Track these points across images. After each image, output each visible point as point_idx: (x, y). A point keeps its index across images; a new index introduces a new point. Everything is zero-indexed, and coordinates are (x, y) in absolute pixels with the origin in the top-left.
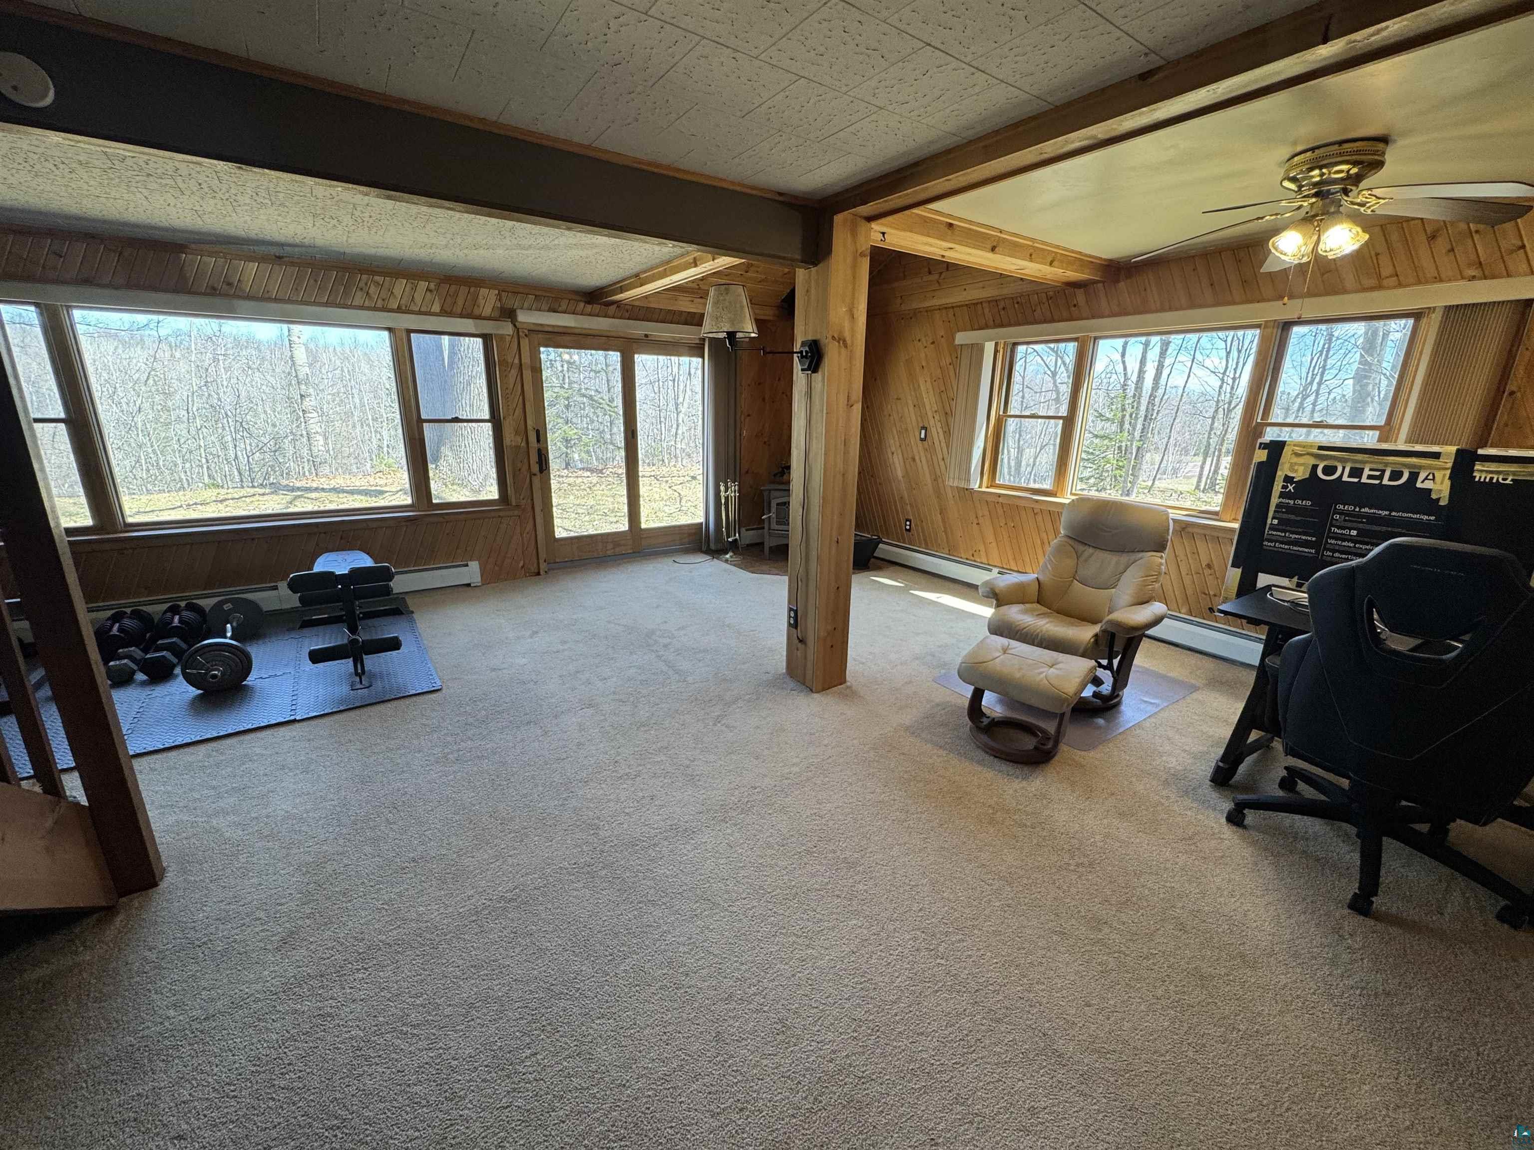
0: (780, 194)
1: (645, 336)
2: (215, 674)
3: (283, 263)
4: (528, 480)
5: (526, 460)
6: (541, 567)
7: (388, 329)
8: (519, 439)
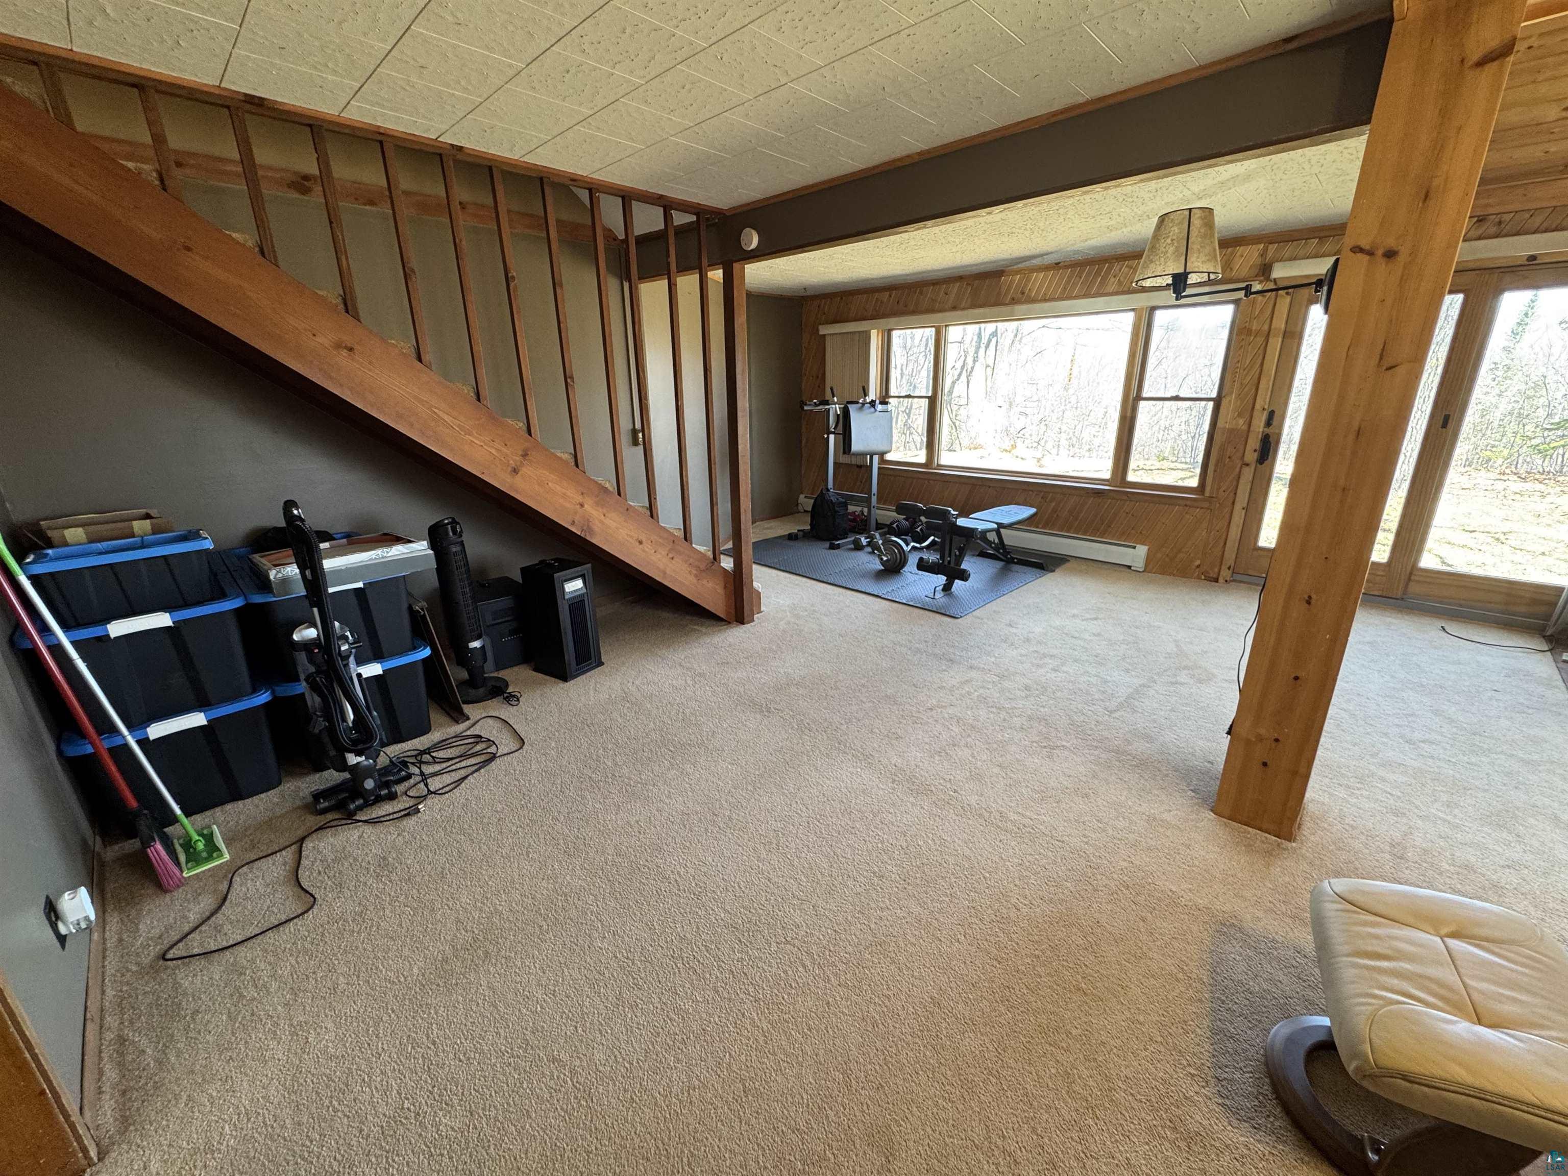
1: (1528, 260)
2: (885, 558)
3: (1060, 268)
4: (1238, 470)
5: (1242, 448)
6: (1222, 573)
7: (1133, 310)
8: (1241, 422)
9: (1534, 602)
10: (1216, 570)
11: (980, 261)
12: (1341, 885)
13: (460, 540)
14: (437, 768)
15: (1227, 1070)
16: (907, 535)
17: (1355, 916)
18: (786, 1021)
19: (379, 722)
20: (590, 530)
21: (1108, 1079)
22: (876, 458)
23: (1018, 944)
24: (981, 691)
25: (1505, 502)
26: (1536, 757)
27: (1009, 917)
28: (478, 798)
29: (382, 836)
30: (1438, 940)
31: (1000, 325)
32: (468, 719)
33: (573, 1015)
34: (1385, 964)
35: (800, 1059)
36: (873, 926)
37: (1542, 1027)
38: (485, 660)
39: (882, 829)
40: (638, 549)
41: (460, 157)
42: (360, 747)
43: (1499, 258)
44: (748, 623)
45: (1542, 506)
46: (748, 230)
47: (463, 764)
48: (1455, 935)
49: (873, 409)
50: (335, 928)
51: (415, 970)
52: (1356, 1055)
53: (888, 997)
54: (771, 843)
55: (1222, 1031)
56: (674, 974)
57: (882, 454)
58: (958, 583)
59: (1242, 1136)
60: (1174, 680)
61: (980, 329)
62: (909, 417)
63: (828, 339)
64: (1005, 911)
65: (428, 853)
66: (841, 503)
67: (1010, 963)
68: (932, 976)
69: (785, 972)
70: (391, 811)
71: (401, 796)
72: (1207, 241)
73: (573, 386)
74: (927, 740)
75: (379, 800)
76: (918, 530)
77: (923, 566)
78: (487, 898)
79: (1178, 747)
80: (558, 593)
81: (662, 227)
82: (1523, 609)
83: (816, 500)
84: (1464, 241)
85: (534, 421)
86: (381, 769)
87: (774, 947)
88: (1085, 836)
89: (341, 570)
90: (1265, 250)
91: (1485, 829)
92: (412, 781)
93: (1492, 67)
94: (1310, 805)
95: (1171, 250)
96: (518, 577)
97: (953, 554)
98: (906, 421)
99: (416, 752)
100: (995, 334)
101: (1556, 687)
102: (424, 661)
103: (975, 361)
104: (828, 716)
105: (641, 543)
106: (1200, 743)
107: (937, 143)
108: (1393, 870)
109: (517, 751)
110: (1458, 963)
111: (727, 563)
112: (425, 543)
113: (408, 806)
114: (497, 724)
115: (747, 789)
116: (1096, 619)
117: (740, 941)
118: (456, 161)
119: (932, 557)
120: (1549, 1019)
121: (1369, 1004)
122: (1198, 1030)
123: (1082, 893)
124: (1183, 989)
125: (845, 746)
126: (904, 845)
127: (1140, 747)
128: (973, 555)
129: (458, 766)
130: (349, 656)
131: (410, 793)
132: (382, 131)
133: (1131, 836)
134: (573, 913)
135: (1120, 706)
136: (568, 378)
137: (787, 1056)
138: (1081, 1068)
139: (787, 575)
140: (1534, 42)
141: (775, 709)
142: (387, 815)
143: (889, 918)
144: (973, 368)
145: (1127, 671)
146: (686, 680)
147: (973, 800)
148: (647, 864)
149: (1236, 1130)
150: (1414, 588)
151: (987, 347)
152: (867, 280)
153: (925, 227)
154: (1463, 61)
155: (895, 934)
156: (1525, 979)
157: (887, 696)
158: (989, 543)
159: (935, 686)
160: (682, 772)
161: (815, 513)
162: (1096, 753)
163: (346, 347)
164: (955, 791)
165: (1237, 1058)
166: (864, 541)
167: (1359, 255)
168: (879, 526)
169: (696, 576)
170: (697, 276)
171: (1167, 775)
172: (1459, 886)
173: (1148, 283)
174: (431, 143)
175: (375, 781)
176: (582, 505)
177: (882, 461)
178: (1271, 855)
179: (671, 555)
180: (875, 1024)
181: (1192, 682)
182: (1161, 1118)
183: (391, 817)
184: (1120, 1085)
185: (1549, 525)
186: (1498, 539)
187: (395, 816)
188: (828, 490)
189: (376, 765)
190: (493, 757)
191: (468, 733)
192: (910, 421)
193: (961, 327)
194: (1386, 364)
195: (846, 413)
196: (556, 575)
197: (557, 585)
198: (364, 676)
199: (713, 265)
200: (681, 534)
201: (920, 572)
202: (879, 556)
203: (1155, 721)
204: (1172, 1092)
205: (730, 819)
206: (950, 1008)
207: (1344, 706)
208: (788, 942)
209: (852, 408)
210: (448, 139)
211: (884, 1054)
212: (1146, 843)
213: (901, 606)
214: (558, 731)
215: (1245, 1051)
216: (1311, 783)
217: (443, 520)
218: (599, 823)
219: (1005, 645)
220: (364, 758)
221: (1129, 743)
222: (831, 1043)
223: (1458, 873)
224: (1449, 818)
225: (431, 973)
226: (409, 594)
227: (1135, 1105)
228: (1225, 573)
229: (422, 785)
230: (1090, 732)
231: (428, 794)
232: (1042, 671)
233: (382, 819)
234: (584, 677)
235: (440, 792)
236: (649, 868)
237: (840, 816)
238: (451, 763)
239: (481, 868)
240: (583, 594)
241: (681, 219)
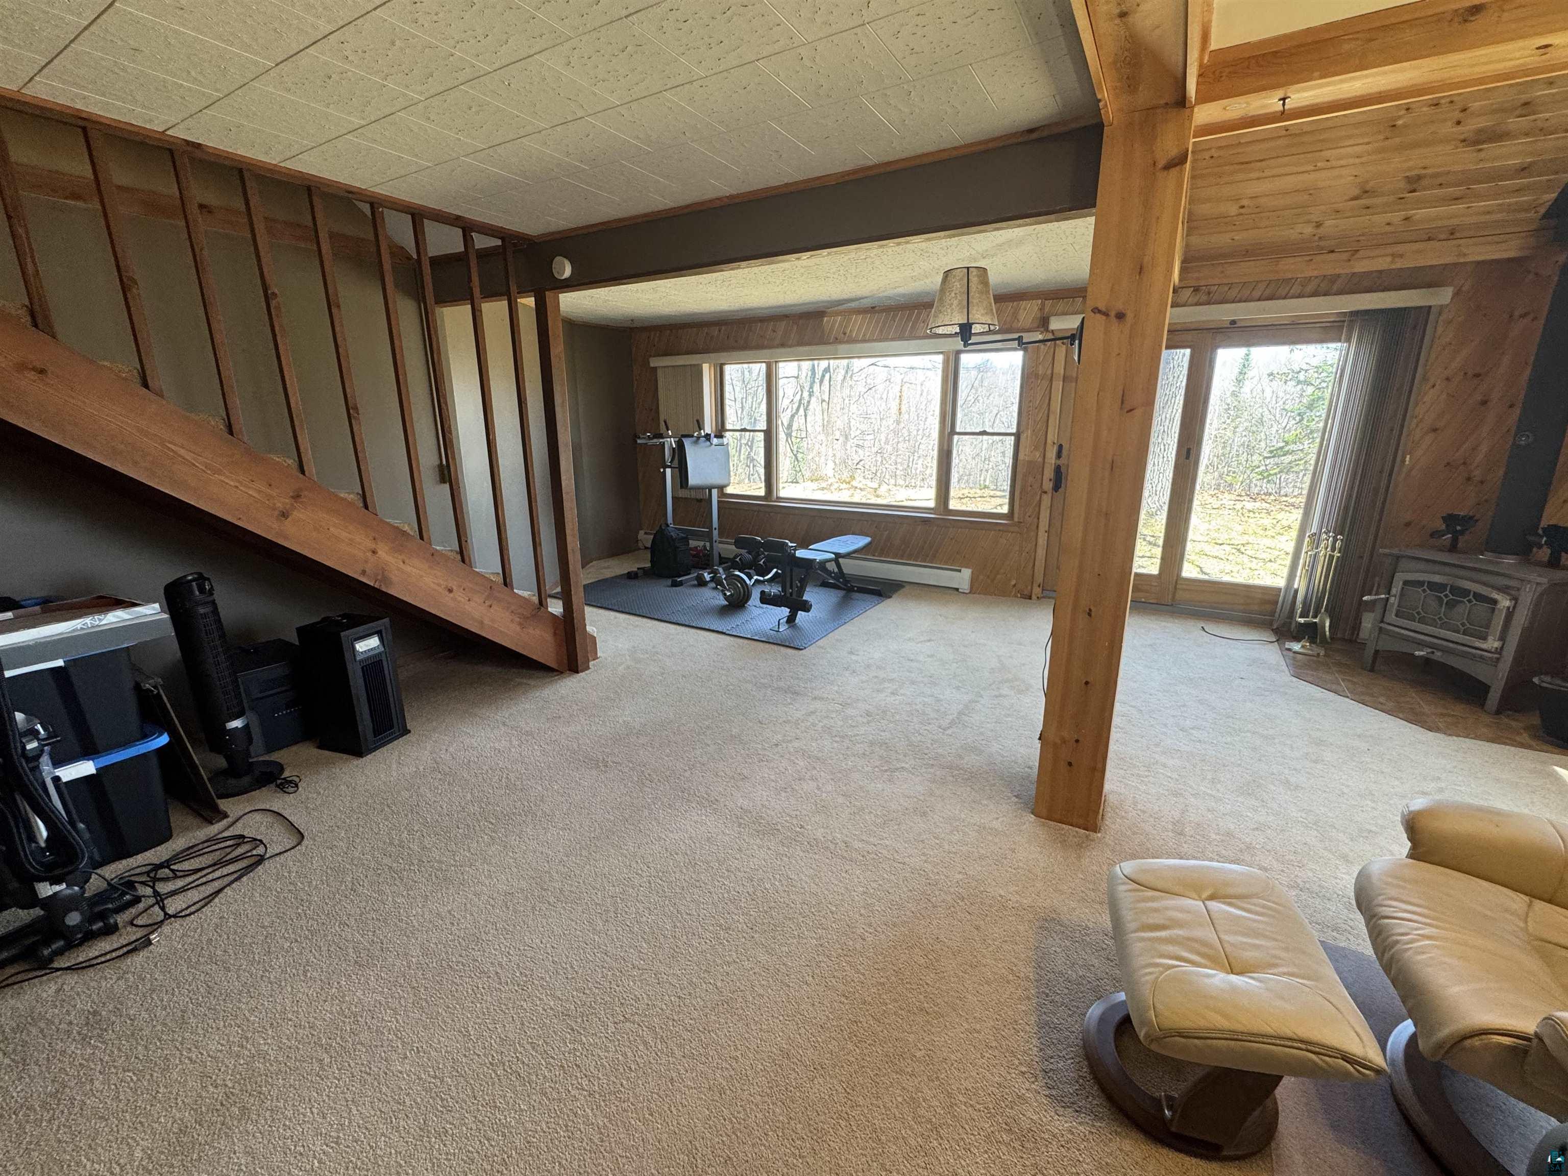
0: (1031, 131)
1: (1231, 324)
2: (728, 594)
3: (876, 312)
4: (1038, 497)
5: (1040, 476)
6: (1034, 591)
7: (941, 353)
8: (1038, 454)
9: (1264, 602)
10: (1029, 588)
11: (801, 301)
12: (1128, 867)
13: (211, 599)
14: (180, 883)
15: (1052, 1060)
16: (750, 569)
17: (1141, 894)
18: (625, 1111)
19: (87, 836)
20: (385, 579)
21: (950, 1095)
22: (715, 492)
23: (864, 975)
24: (825, 721)
25: (1243, 519)
26: (1271, 732)
27: (855, 949)
28: (237, 915)
29: (93, 984)
30: (1201, 903)
31: (832, 362)
32: (226, 816)
33: (363, 1163)
34: (1163, 934)
35: (641, 1150)
36: (719, 984)
37: (1275, 966)
38: (250, 740)
39: (728, 877)
40: (447, 599)
41: (198, 154)
42: (57, 872)
43: (1213, 321)
44: (582, 671)
45: (1267, 521)
46: (558, 259)
47: (217, 874)
48: (1212, 898)
49: (708, 443)
50: (12, 1122)
51: (138, 1154)
52: (1145, 1022)
53: (736, 1059)
54: (607, 911)
55: (1047, 1023)
56: (493, 1084)
57: (721, 488)
58: (801, 614)
59: (1066, 1122)
60: (997, 693)
61: (813, 366)
62: (751, 449)
63: (660, 373)
64: (851, 943)
65: (163, 995)
66: (683, 538)
67: (857, 995)
68: (781, 1026)
69: (625, 1055)
70: (108, 948)
71: (125, 927)
72: (984, 297)
73: (357, 419)
74: (773, 777)
75: (90, 937)
76: (761, 563)
77: (766, 599)
78: (247, 1039)
79: (1003, 757)
80: (347, 655)
81: (463, 249)
82: (1256, 608)
83: (655, 535)
84: (1172, 307)
85: (308, 456)
86: (90, 898)
87: (612, 1028)
88: (924, 854)
89: (29, 647)
90: (1043, 305)
91: (1239, 799)
92: (141, 906)
93: (1174, 172)
94: (1111, 796)
95: (955, 302)
96: (294, 639)
97: (794, 587)
98: (749, 454)
99: (150, 867)
100: (827, 370)
101: (1284, 671)
102: (160, 751)
103: (811, 394)
104: (670, 764)
105: (450, 591)
106: (1022, 750)
107: (745, 189)
108: (1175, 846)
109: (293, 848)
110: (1215, 921)
111: (556, 608)
112: (157, 606)
113: (134, 938)
114: (268, 819)
115: (581, 855)
116: (929, 641)
117: (572, 1030)
118: (192, 159)
119: (774, 590)
120: (1280, 958)
121: (1151, 973)
122: (1027, 1027)
123: (923, 912)
124: (1013, 990)
125: (689, 794)
126: (751, 890)
127: (971, 760)
128: (815, 586)
129: (210, 877)
130: (39, 756)
131: (139, 922)
132: (84, 115)
133: (965, 848)
134: (365, 1036)
135: (952, 724)
136: (351, 411)
137: (626, 1149)
138: (926, 1090)
139: (627, 616)
140: (1214, 152)
141: (613, 762)
142: (101, 956)
143: (736, 972)
144: (809, 402)
145: (958, 688)
146: (510, 741)
147: (819, 833)
148: (460, 959)
149: (1061, 1118)
150: (1180, 595)
151: (821, 382)
152: (695, 314)
153: (739, 268)
154: (1154, 164)
155: (742, 988)
156: (1261, 926)
157: (731, 736)
158: (829, 573)
159: (781, 721)
160: (505, 846)
161: (654, 549)
162: (932, 770)
163: (34, 369)
164: (802, 827)
165: (1060, 1047)
166: (707, 577)
167: (1098, 316)
168: (722, 561)
169: (520, 624)
170: (505, 303)
171: (994, 785)
172: (1224, 852)
173: (940, 331)
174: (158, 136)
175: (82, 914)
176: (374, 552)
177: (722, 494)
178: (1082, 847)
179: (488, 603)
180: (722, 1092)
181: (1012, 693)
182: (998, 1123)
183: (108, 957)
184: (961, 1099)
185: (1273, 537)
186: (1239, 550)
187: (114, 955)
188: (668, 525)
189: (84, 893)
190: (261, 859)
191: (226, 834)
192: (752, 454)
193: (796, 363)
194: (1127, 406)
195: (681, 446)
196: (342, 634)
197: (345, 646)
198: (64, 780)
199: (523, 292)
200: (500, 579)
201: (765, 606)
202: (722, 591)
203: (982, 733)
204: (1007, 1094)
205: (561, 891)
206: (799, 1057)
207: (1133, 704)
208: (627, 1020)
209: (687, 443)
210: (180, 133)
211: (731, 1122)
212: (978, 852)
213: (746, 641)
214: (349, 818)
215: (1067, 1038)
216: (1108, 775)
217: (185, 576)
218: (401, 920)
219: (847, 673)
220: (64, 886)
221: (961, 757)
222: (675, 1123)
223: (1222, 841)
224: (1214, 793)
225: (162, 1153)
226: (135, 669)
227: (975, 1115)
228: (1037, 591)
229: (156, 908)
230: (926, 751)
231: (165, 919)
232: (882, 696)
233: (95, 962)
234: (384, 749)
235: (183, 914)
236: (463, 965)
237: (685, 871)
238: (200, 874)
239: (240, 1001)
240: (380, 653)
241: (482, 242)
